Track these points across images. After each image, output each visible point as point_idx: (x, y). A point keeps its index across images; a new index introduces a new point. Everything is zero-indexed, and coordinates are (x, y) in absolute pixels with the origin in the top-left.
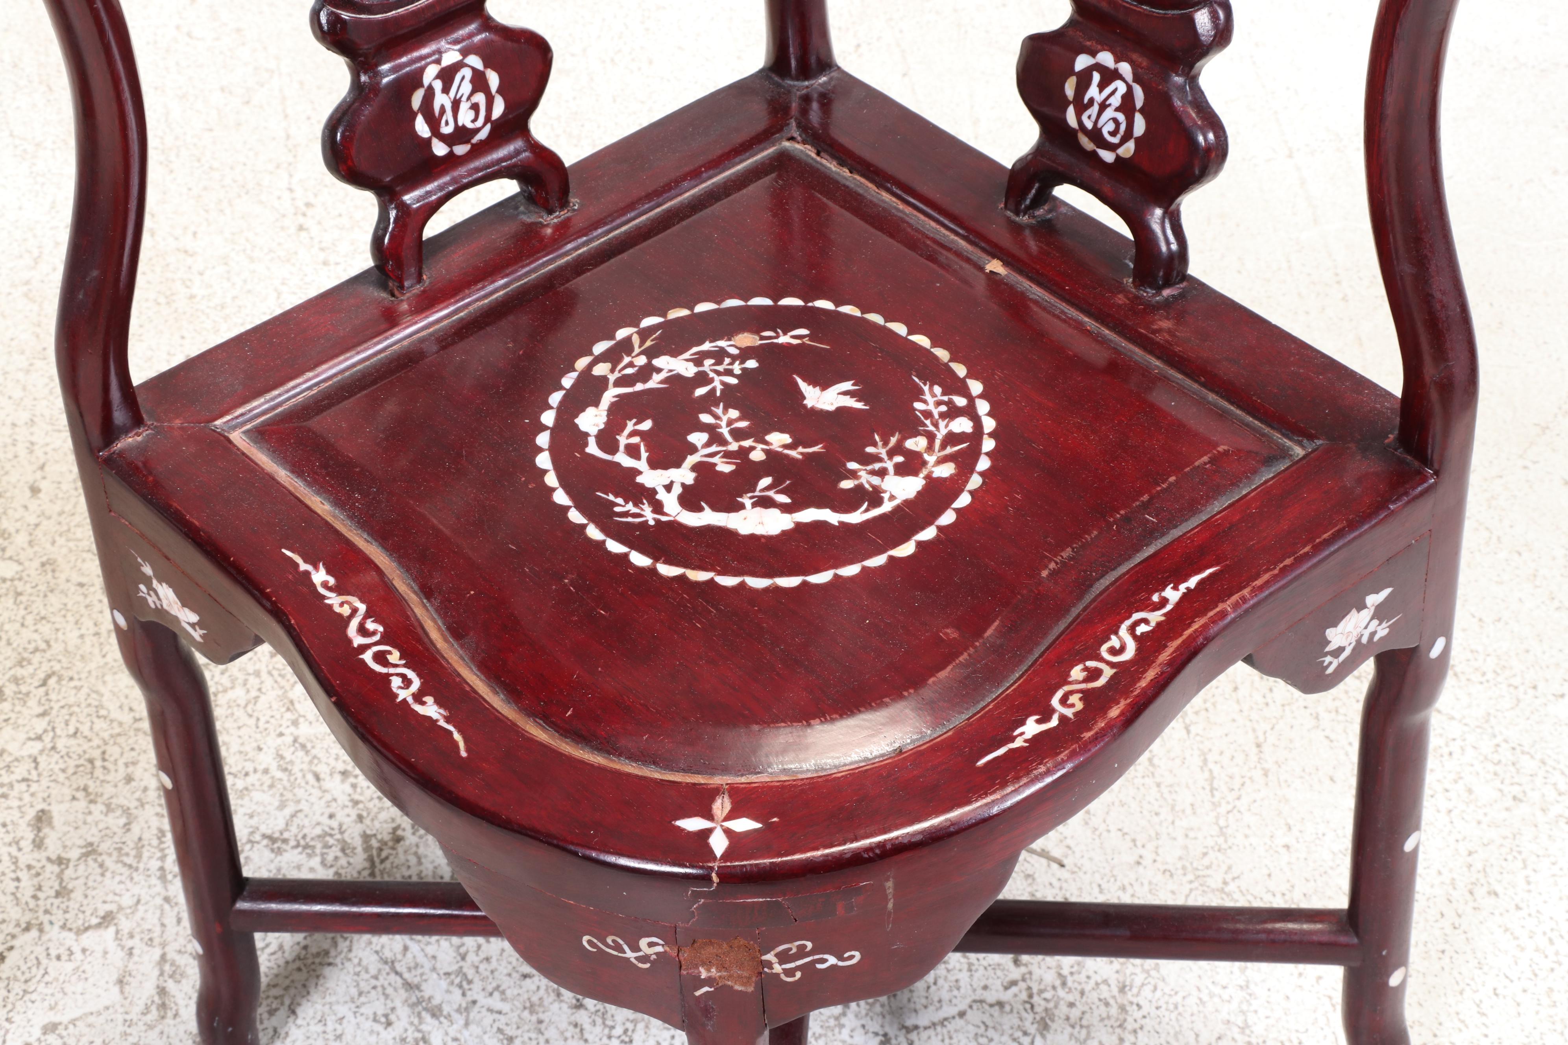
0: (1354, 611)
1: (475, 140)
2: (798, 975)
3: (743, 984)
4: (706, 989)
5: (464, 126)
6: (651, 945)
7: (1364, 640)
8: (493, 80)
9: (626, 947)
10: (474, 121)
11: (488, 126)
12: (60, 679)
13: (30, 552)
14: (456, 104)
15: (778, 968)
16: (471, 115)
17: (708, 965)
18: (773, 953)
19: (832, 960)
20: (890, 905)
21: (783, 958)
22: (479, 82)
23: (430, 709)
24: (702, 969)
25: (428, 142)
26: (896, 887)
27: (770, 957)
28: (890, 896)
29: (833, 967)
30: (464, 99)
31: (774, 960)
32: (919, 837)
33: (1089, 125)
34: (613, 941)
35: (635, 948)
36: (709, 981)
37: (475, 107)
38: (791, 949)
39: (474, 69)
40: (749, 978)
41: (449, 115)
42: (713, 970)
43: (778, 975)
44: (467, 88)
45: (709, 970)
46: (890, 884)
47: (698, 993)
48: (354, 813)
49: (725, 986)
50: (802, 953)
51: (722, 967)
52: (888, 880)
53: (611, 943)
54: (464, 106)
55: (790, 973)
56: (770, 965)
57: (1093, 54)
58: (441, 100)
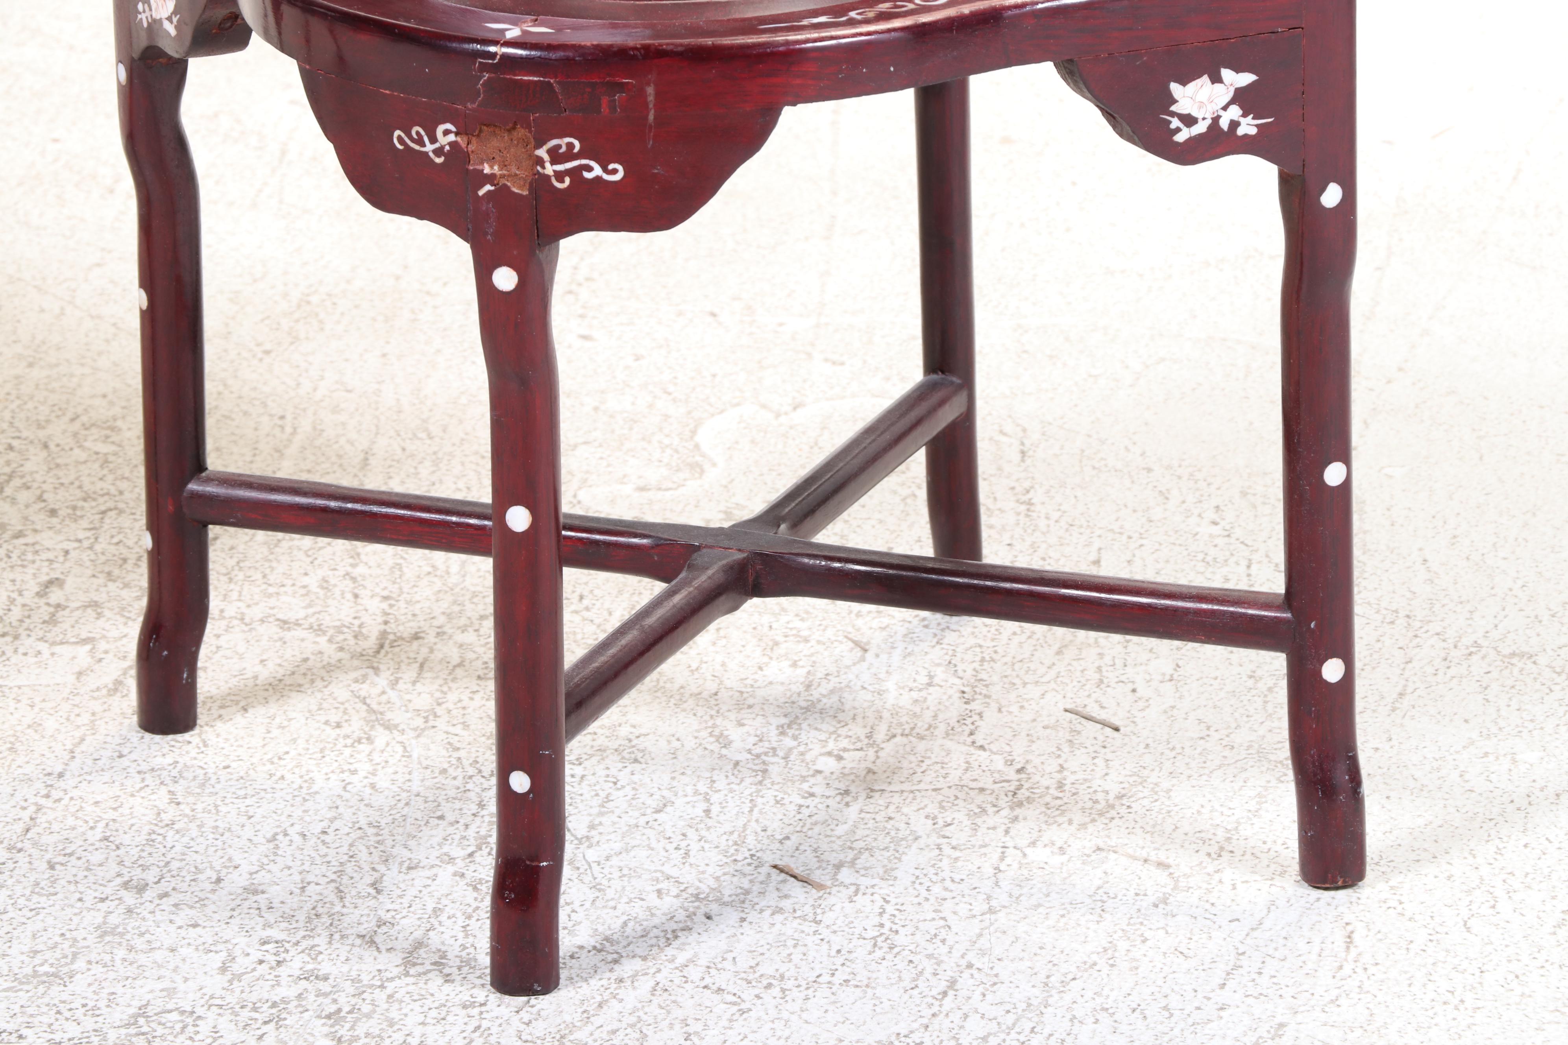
0: (1205, 78)
2: (567, 180)
3: (520, 188)
4: (488, 187)
6: (446, 133)
7: (1224, 124)
9: (426, 139)
15: (549, 169)
17: (492, 161)
18: (545, 148)
19: (598, 171)
20: (651, 117)
21: (556, 157)
24: (486, 165)
26: (658, 94)
27: (542, 153)
28: (651, 106)
29: (598, 179)
31: (546, 157)
32: (680, 49)
34: (418, 133)
35: (433, 140)
36: (490, 179)
38: (560, 146)
40: (525, 178)
42: (496, 168)
43: (548, 177)
45: (492, 167)
46: (650, 90)
47: (481, 193)
49: (505, 185)
50: (570, 155)
51: (503, 166)
52: (648, 84)
53: (415, 136)
55: (560, 176)
56: (540, 162)
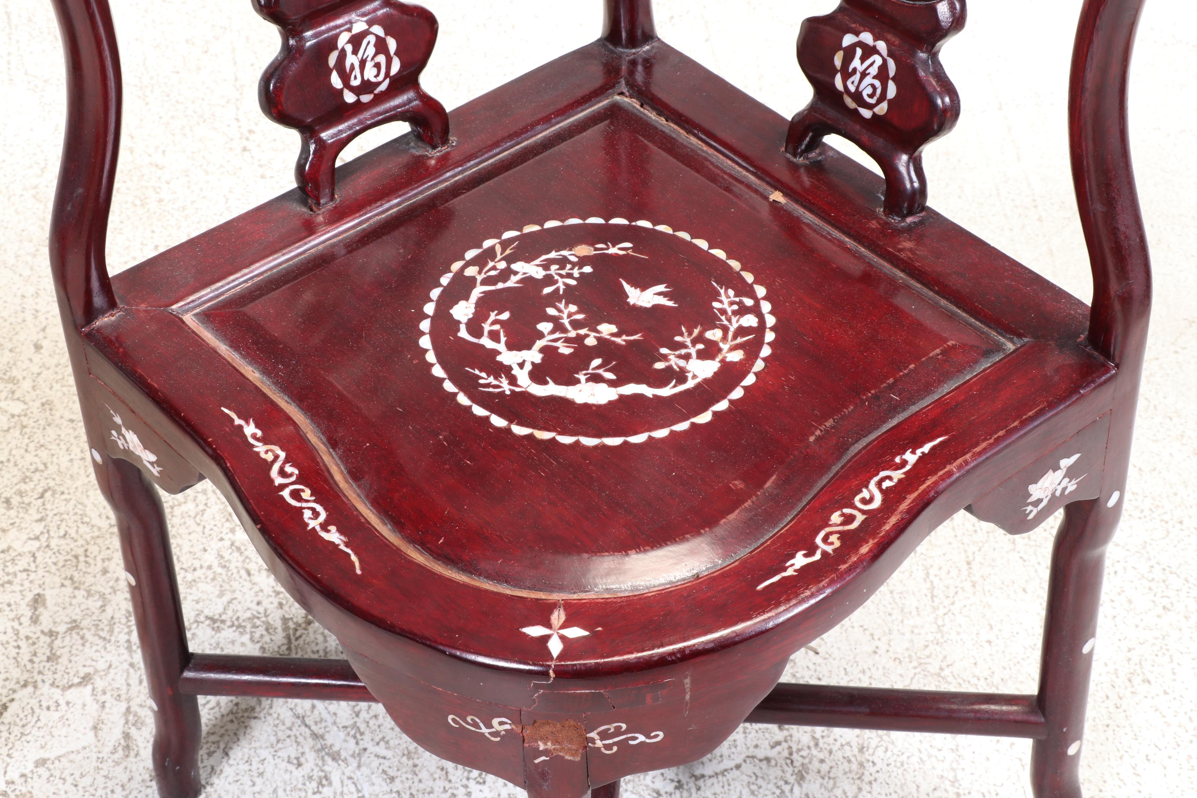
0: (1051, 471)
1: (376, 91)
2: (615, 749)
3: (573, 755)
4: (543, 758)
5: (368, 80)
6: (501, 723)
7: (1058, 494)
8: (392, 44)
9: (481, 725)
10: (376, 76)
11: (388, 81)
12: (54, 493)
13: (33, 394)
14: (363, 63)
15: (599, 744)
16: (375, 71)
17: (545, 740)
18: (595, 732)
19: (641, 738)
20: (688, 697)
21: (604, 735)
22: (381, 46)
23: (334, 536)
24: (540, 743)
25: (341, 91)
26: (693, 683)
28: (688, 690)
29: (642, 743)
30: (369, 59)
31: (597, 737)
32: (711, 645)
33: (852, 89)
34: (472, 720)
35: (489, 726)
36: (546, 752)
37: (378, 66)
38: (609, 729)
39: (377, 36)
40: (577, 750)
41: (357, 71)
42: (549, 744)
43: (599, 748)
44: (371, 50)
45: (545, 744)
46: (687, 681)
47: (537, 761)
48: (276, 601)
49: (558, 756)
50: (618, 732)
51: (556, 742)
52: (686, 678)
53: (470, 722)
54: (369, 65)
55: (608, 747)
56: (593, 741)
57: (857, 34)
58: (351, 60)
